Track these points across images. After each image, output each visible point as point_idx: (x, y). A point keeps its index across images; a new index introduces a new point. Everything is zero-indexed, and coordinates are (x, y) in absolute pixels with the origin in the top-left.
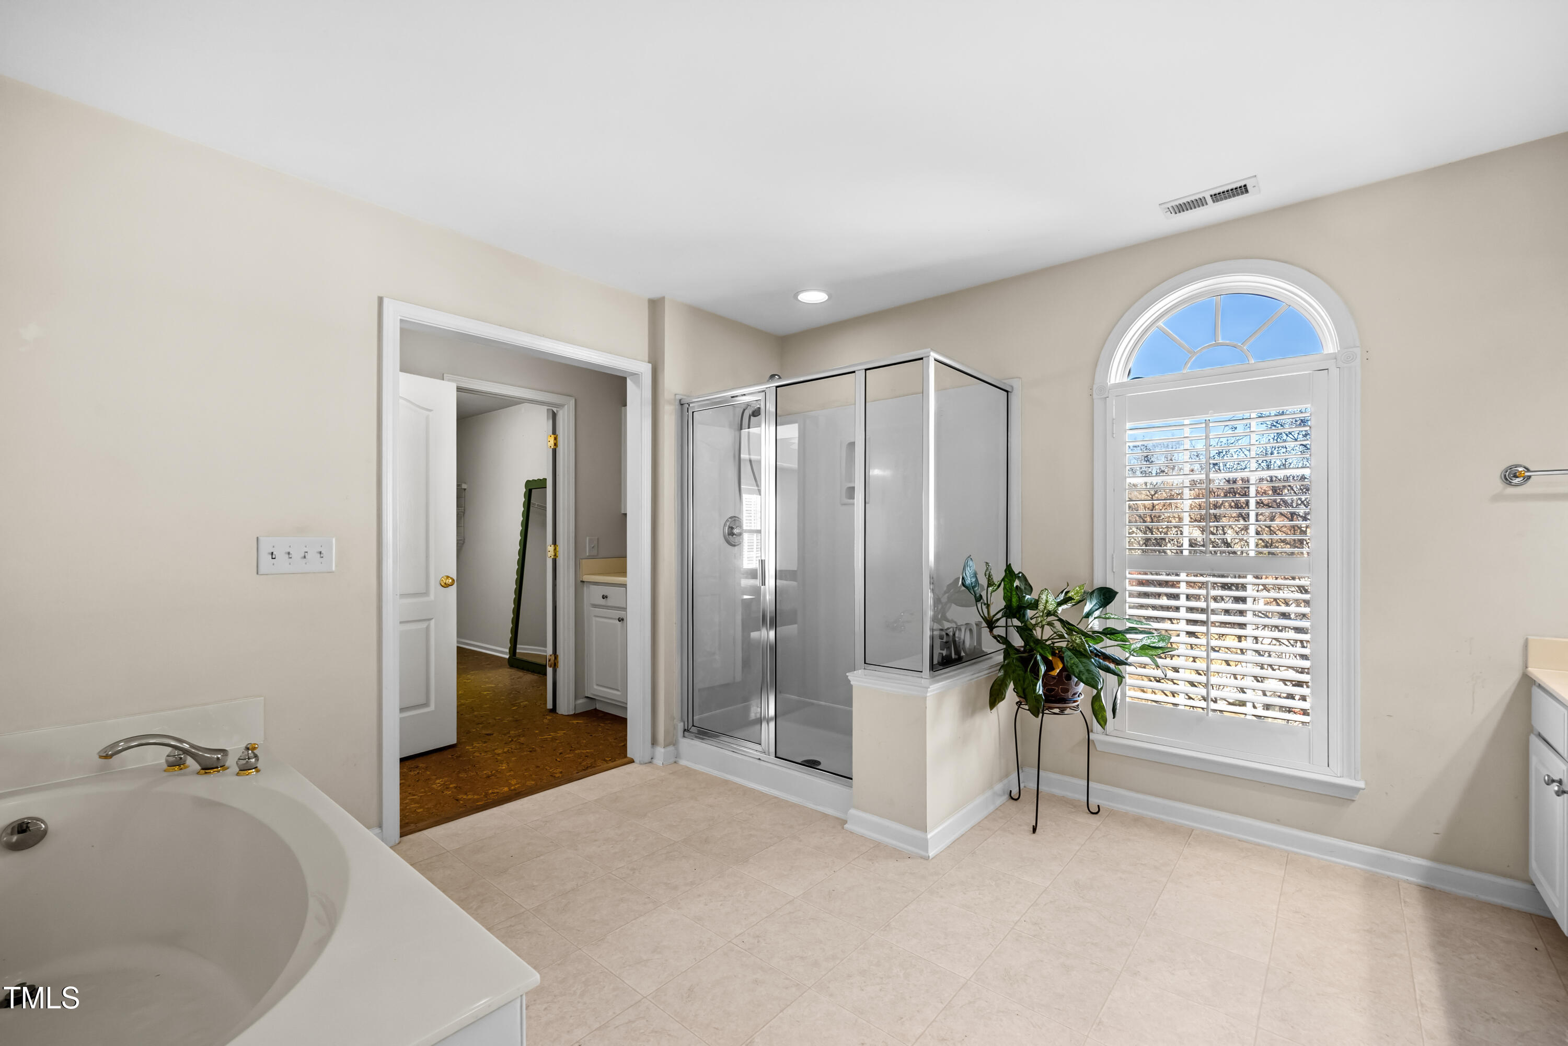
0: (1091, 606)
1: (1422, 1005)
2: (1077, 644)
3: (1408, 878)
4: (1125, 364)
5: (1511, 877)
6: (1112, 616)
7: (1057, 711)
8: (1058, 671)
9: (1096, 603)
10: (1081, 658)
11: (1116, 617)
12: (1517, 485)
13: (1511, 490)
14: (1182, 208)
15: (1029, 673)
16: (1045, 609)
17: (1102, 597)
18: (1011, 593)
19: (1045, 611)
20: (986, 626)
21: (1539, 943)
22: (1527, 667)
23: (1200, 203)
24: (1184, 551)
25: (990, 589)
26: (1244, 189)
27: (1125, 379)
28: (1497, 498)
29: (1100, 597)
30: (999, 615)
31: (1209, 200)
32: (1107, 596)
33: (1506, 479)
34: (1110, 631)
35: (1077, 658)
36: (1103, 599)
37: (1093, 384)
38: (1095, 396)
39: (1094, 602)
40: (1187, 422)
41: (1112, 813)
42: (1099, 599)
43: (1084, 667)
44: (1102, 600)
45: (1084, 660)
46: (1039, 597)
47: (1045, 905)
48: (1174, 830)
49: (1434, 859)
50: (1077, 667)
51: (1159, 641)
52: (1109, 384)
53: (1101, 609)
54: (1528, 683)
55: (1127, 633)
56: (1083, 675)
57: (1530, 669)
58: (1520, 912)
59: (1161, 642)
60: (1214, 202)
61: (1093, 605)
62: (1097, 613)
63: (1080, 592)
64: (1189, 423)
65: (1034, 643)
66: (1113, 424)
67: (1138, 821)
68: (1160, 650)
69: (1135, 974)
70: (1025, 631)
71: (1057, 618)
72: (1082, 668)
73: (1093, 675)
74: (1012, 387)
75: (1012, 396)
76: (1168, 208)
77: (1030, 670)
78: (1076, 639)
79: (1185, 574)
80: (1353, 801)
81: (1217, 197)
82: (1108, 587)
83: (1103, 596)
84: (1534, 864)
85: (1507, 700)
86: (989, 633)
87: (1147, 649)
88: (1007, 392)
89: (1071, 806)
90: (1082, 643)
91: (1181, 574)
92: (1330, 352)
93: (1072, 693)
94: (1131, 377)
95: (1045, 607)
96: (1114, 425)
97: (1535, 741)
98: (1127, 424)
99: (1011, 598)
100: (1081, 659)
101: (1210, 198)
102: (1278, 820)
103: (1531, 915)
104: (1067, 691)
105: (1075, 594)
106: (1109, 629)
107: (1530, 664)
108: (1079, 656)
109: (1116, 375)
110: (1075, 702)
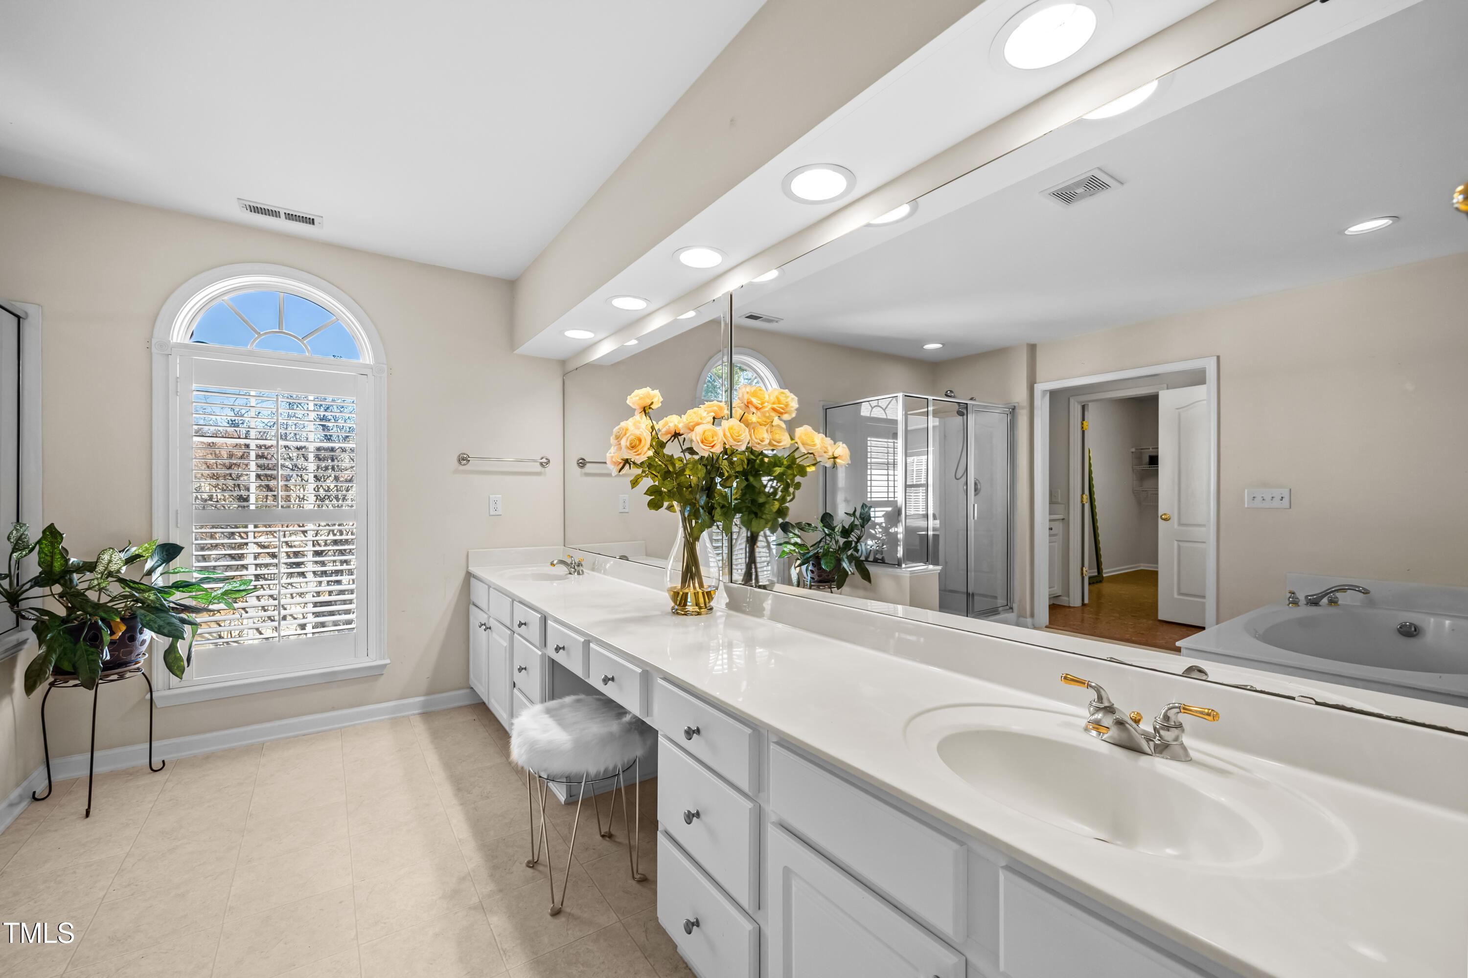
0: (153, 563)
1: (433, 773)
2: (152, 601)
3: (412, 712)
4: (188, 324)
5: (460, 689)
6: (182, 570)
7: (115, 677)
8: (120, 634)
9: (158, 560)
10: (157, 613)
11: (187, 570)
12: (464, 465)
13: (462, 468)
14: (256, 210)
15: (82, 643)
16: (105, 570)
17: (164, 553)
18: (52, 557)
19: (106, 572)
20: (6, 600)
21: (475, 717)
22: (468, 568)
23: (275, 214)
24: (251, 505)
25: (15, 555)
26: (312, 222)
27: (187, 341)
28: (456, 471)
29: (163, 553)
30: (28, 586)
31: (282, 215)
32: (170, 552)
33: (459, 460)
34: (181, 583)
35: (153, 614)
36: (167, 555)
37: (152, 337)
38: (154, 350)
39: (156, 558)
40: (253, 393)
41: (178, 763)
42: (162, 555)
43: (164, 621)
44: (165, 556)
45: (163, 615)
46: (99, 558)
47: (133, 865)
48: (248, 750)
49: (428, 693)
50: (155, 623)
51: (240, 585)
52: (171, 341)
53: (164, 564)
54: (469, 575)
55: (202, 583)
56: (164, 629)
57: (469, 568)
58: (466, 706)
59: (242, 586)
60: (286, 218)
61: (154, 562)
62: (160, 570)
63: (150, 548)
64: (254, 395)
65: (93, 608)
66: (177, 382)
67: (208, 758)
68: (244, 593)
69: (249, 861)
70: (73, 598)
71: (115, 579)
72: (161, 623)
73: (176, 626)
74: (26, 313)
75: (25, 325)
76: (246, 205)
77: (83, 639)
78: (150, 596)
79: (253, 526)
80: (383, 674)
81: (290, 217)
82: (171, 542)
83: (166, 551)
84: (471, 676)
85: (460, 588)
86: (10, 609)
87: (230, 594)
88: (19, 318)
89: (127, 776)
90: (158, 599)
91: (249, 526)
92: (366, 363)
93: (136, 654)
94: (194, 339)
95: (106, 568)
96: (179, 383)
97: (472, 608)
98: (194, 385)
99: (52, 563)
100: (157, 615)
101: (284, 214)
102: (333, 708)
103: (470, 706)
104: (131, 652)
105: (144, 551)
106: (179, 583)
107: (470, 565)
108: (155, 612)
109: (179, 334)
110: (137, 663)
